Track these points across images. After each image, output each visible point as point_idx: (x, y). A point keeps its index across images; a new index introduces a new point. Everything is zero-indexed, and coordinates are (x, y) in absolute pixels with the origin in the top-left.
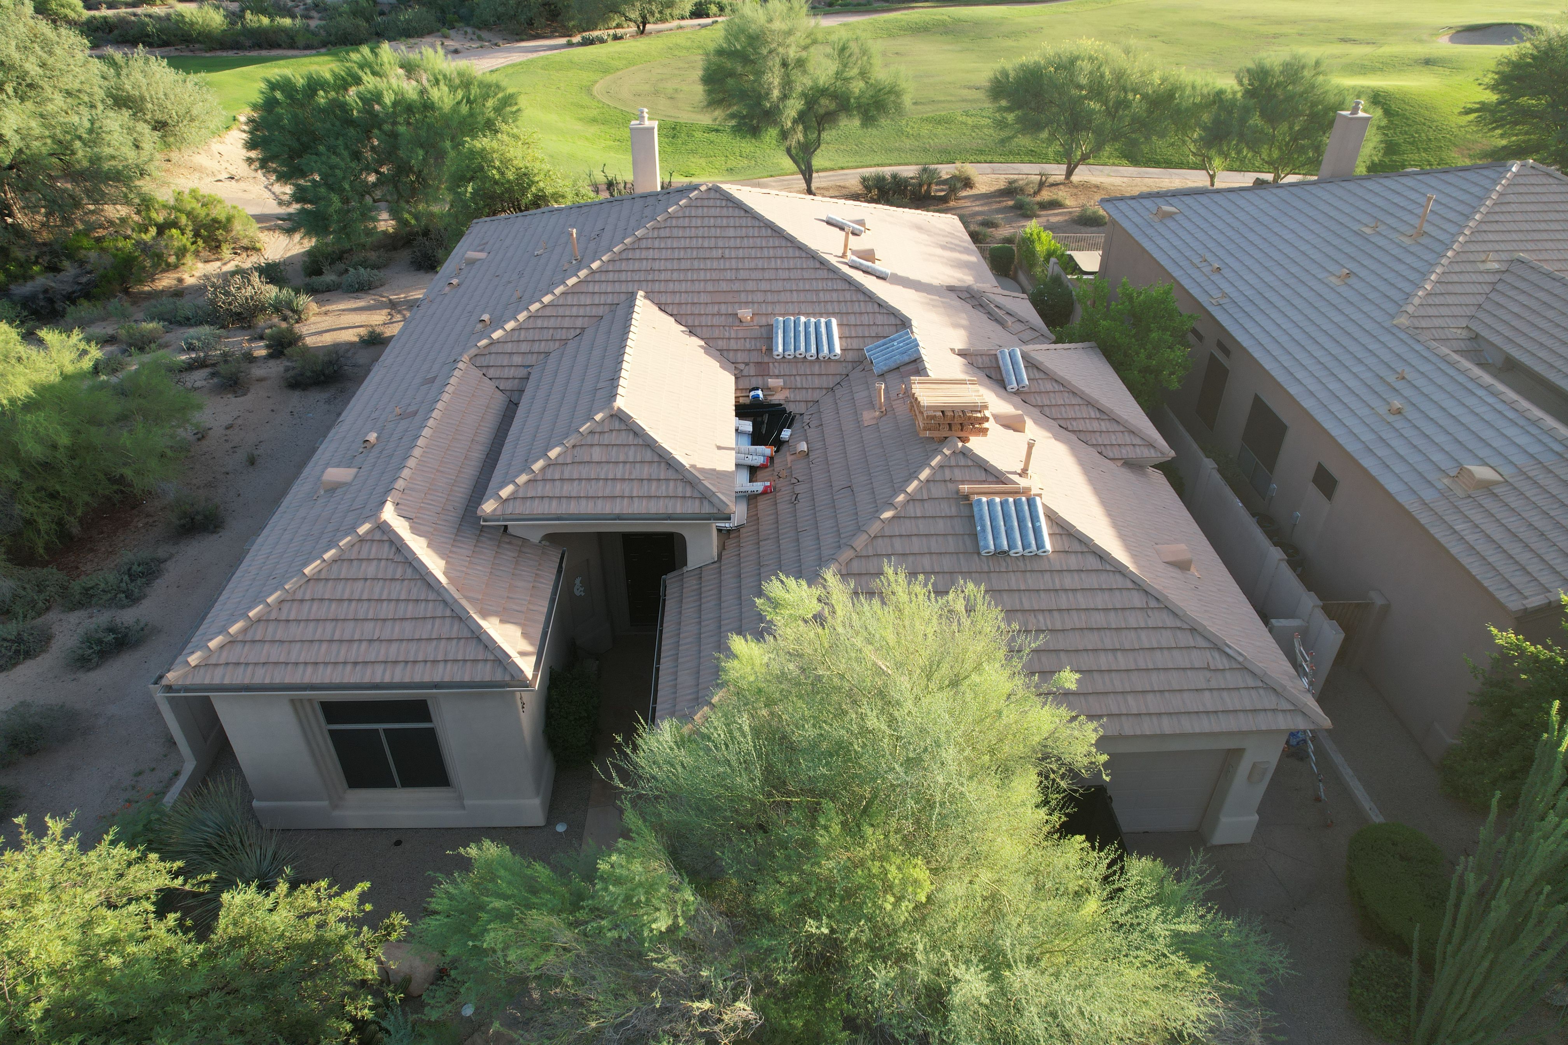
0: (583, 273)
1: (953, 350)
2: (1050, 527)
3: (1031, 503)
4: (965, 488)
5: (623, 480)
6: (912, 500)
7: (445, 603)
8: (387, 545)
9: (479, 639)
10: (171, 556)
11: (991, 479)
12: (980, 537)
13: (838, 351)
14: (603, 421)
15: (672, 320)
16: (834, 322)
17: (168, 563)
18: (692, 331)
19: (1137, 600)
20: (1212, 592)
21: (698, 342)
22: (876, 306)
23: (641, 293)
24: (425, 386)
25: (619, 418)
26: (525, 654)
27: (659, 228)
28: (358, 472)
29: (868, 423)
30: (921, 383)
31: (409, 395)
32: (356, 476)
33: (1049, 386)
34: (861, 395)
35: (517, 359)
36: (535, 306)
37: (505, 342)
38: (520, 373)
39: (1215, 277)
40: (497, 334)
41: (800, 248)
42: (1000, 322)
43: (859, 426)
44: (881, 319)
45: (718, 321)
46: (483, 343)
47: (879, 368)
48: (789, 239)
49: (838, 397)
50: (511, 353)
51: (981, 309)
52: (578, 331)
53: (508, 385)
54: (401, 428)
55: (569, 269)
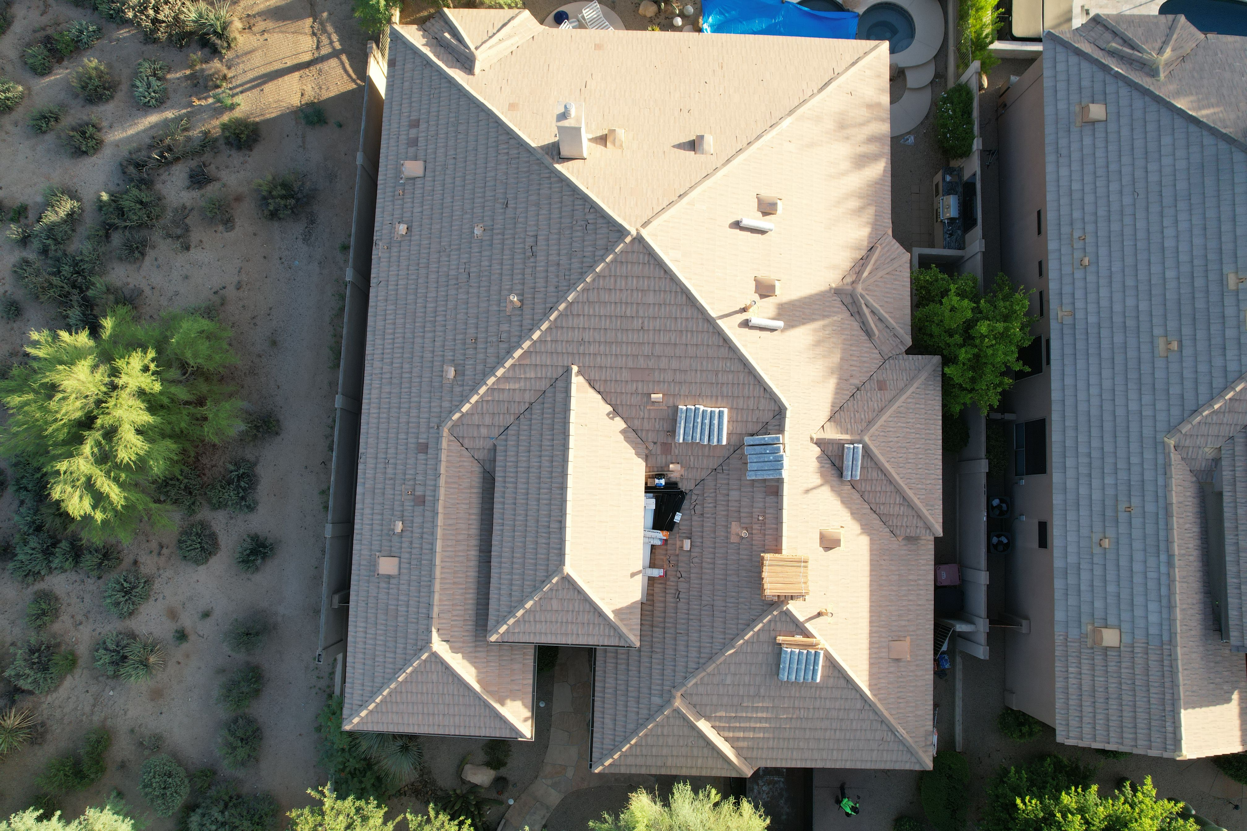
0: (526, 345)
1: (812, 439)
2: (824, 661)
3: (816, 654)
4: (780, 639)
5: (572, 623)
6: (747, 642)
7: (480, 699)
8: (439, 664)
9: (501, 718)
10: (259, 460)
11: (798, 630)
12: (781, 671)
13: (724, 442)
14: (557, 582)
15: (599, 397)
16: (726, 410)
18: (616, 412)
19: (859, 705)
20: (912, 671)
21: (619, 424)
22: (762, 389)
23: (575, 369)
24: (421, 456)
25: (568, 580)
26: (526, 720)
27: (588, 290)
28: (400, 563)
29: (734, 539)
30: (770, 565)
31: (411, 461)
32: (400, 568)
33: (874, 474)
34: (734, 495)
35: (484, 431)
36: (491, 381)
37: (472, 414)
38: (489, 444)
39: (1079, 274)
40: (466, 408)
41: (709, 321)
42: (869, 334)
43: (727, 538)
44: (764, 404)
45: (635, 400)
46: (456, 416)
47: (751, 476)
48: (701, 310)
49: (718, 485)
50: (478, 426)
51: (857, 317)
52: (527, 406)
53: (480, 455)
54: (418, 520)
55: (514, 318)
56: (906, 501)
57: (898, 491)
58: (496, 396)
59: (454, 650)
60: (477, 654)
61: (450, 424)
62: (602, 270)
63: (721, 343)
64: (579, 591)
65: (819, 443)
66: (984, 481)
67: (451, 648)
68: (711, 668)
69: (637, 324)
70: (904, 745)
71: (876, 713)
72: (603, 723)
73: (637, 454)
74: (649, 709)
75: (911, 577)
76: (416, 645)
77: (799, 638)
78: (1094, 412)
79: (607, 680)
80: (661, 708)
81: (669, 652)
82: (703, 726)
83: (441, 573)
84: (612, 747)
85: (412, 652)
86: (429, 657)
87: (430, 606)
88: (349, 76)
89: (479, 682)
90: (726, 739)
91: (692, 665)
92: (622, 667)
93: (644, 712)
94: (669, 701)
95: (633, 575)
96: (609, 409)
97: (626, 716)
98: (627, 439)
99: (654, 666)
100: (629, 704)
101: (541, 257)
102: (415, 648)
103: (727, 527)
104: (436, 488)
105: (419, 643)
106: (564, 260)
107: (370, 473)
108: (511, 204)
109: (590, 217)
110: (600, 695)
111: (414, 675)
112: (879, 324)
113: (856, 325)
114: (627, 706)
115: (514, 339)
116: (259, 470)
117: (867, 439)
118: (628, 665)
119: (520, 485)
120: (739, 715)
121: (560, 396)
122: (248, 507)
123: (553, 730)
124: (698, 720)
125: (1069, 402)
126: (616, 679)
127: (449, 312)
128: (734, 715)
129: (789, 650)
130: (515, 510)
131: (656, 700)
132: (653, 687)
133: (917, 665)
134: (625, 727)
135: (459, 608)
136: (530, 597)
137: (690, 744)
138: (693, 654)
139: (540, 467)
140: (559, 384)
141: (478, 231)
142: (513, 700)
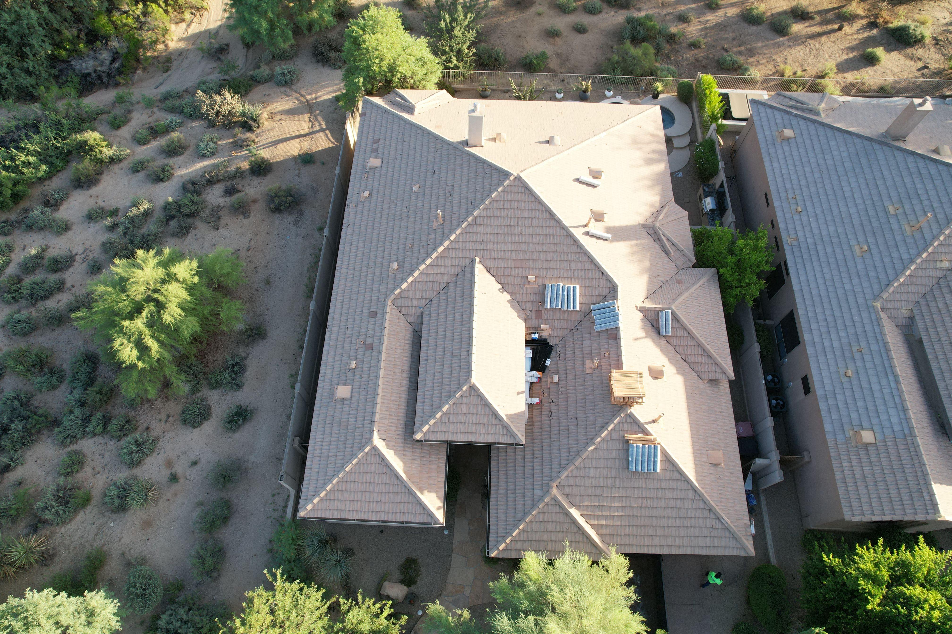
0: (446, 243)
1: (636, 307)
2: (662, 457)
3: (655, 448)
4: (628, 436)
5: (476, 424)
6: (603, 440)
7: (406, 487)
8: (378, 456)
9: (421, 504)
10: (248, 355)
11: (640, 430)
12: (630, 463)
13: (578, 308)
14: (466, 390)
15: (493, 278)
16: (578, 287)
17: (248, 360)
18: (504, 289)
19: (691, 495)
20: (727, 476)
21: (506, 296)
22: (601, 273)
23: (477, 260)
24: (372, 320)
25: (474, 389)
26: (438, 509)
27: (487, 209)
28: (352, 389)
29: (588, 371)
30: (616, 376)
31: (364, 324)
32: (352, 393)
33: (682, 333)
34: (587, 343)
35: (415, 302)
36: (422, 267)
37: (408, 291)
38: (418, 311)
39: (796, 217)
40: (404, 286)
41: (564, 228)
42: (667, 253)
43: (584, 371)
44: (602, 283)
45: (517, 281)
46: (397, 291)
47: (597, 328)
48: (558, 222)
49: (575, 339)
50: (412, 299)
51: (658, 242)
52: (445, 285)
53: (412, 319)
54: (367, 359)
55: (438, 231)
56: (706, 353)
57: (700, 345)
58: (425, 278)
59: (389, 447)
60: (405, 453)
61: (393, 297)
62: (496, 197)
63: (572, 242)
64: (482, 397)
65: (642, 310)
66: (758, 357)
67: (387, 445)
68: (578, 462)
69: (518, 230)
70: (730, 531)
71: (705, 503)
72: (497, 517)
73: (519, 317)
74: (533, 500)
75: (717, 409)
76: (361, 443)
77: (641, 436)
78: (823, 293)
79: (500, 484)
80: (542, 497)
81: (546, 455)
82: (575, 513)
83: (382, 392)
84: (504, 535)
85: (357, 448)
86: (370, 450)
87: (373, 413)
88: (330, 140)
89: (405, 473)
90: (593, 527)
91: (564, 462)
92: (511, 473)
93: (529, 503)
94: (548, 491)
95: (519, 393)
96: (500, 286)
97: (515, 509)
98: (512, 306)
99: (535, 468)
100: (517, 499)
101: (456, 196)
102: (360, 445)
103: (583, 365)
104: (381, 336)
105: (364, 441)
106: (471, 195)
107: (334, 336)
108: (437, 172)
109: (487, 171)
110: (495, 496)
111: (357, 466)
112: (673, 247)
113: (658, 247)
114: (515, 501)
115: (438, 242)
116: (248, 362)
117: (673, 307)
118: (515, 470)
119: (439, 333)
120: (601, 504)
121: (467, 276)
122: (237, 385)
123: (454, 555)
124: (571, 508)
125: (805, 289)
126: (507, 482)
127: (395, 234)
128: (597, 504)
129: (635, 445)
130: (436, 349)
131: (538, 492)
132: (535, 483)
133: (731, 473)
134: (515, 517)
135: (393, 417)
136: (447, 402)
137: (565, 530)
138: (564, 454)
139: (454, 320)
140: (467, 269)
141: (415, 188)
142: (430, 492)
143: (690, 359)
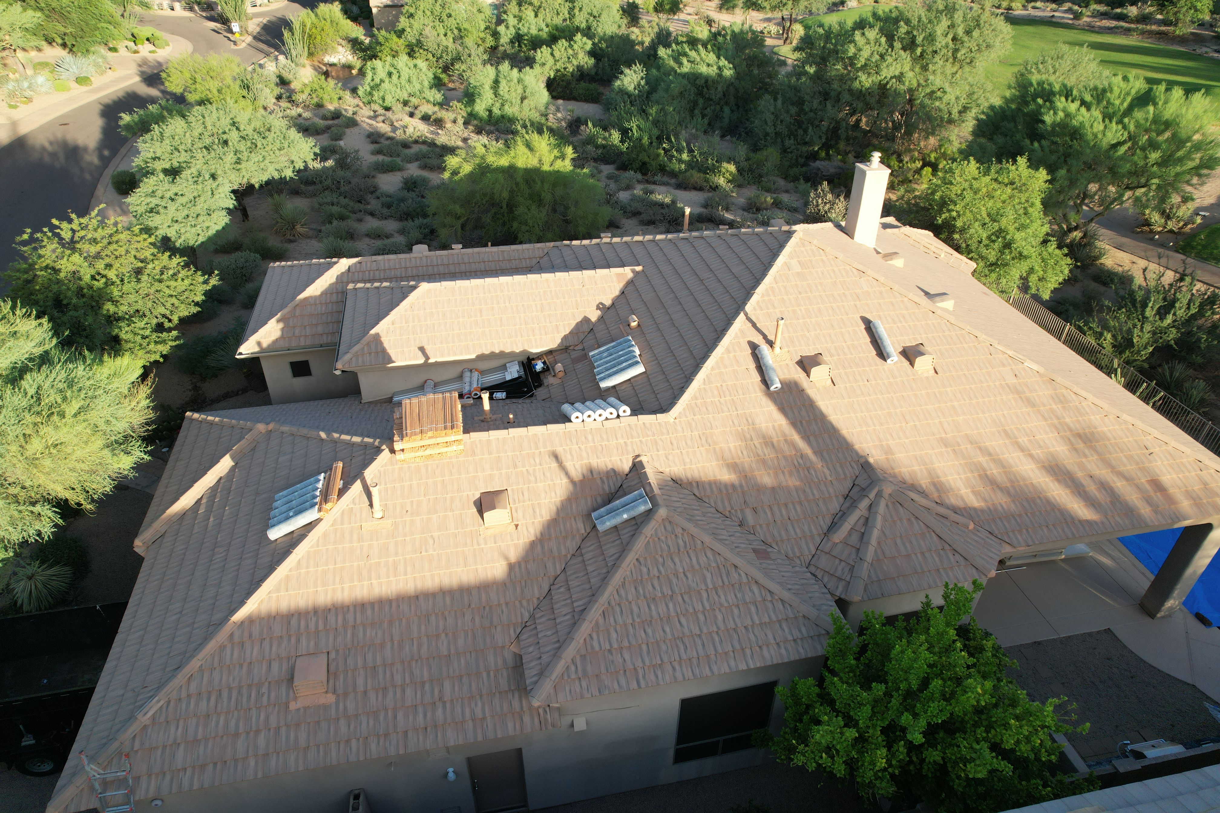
15: (617, 293)
16: (640, 368)
20: (267, 718)
21: (594, 316)
22: (682, 385)
23: (639, 268)
26: (259, 344)
30: (444, 398)
41: (739, 307)
42: (833, 526)
45: (625, 314)
51: (847, 504)
65: (636, 466)
68: (303, 432)
69: (706, 275)
73: (565, 338)
89: (306, 299)
95: (422, 349)
96: (608, 303)
98: (579, 325)
112: (854, 539)
113: (835, 506)
117: (662, 512)
120: (233, 493)
124: (233, 458)
128: (233, 488)
133: (278, 729)
142: (282, 330)
143: (559, 594)
